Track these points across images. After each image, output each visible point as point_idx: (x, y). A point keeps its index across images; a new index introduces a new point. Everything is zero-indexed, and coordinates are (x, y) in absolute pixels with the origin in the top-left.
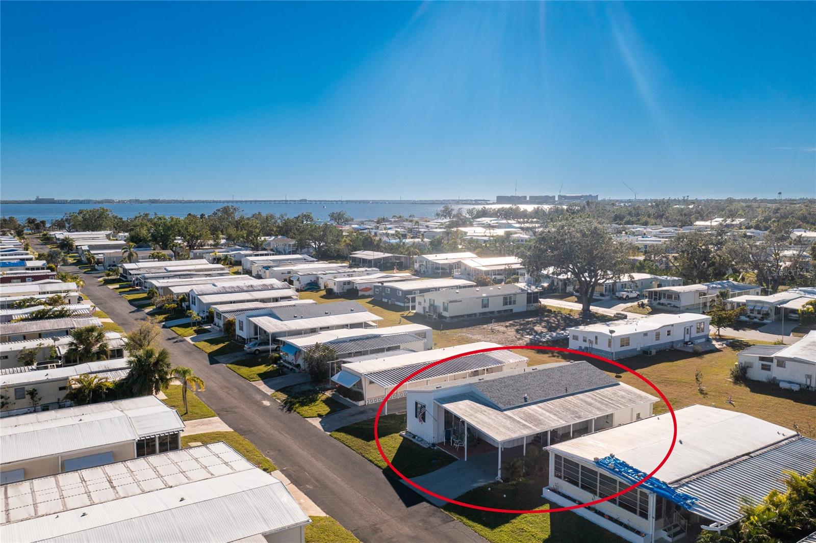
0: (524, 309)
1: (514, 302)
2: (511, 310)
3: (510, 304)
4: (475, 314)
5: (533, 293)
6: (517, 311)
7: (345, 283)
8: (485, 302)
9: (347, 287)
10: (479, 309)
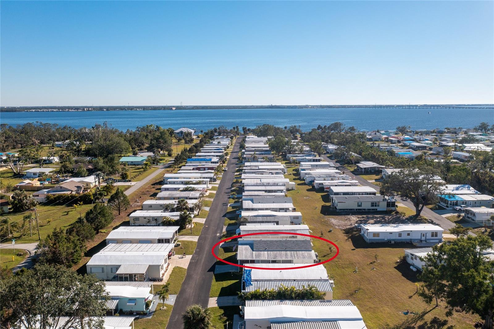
0: (385, 210)
1: (378, 206)
2: (377, 209)
3: (376, 206)
4: (354, 209)
5: (392, 202)
6: (380, 210)
7: (320, 184)
8: (360, 204)
9: (321, 186)
10: (356, 207)
